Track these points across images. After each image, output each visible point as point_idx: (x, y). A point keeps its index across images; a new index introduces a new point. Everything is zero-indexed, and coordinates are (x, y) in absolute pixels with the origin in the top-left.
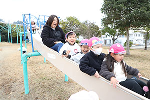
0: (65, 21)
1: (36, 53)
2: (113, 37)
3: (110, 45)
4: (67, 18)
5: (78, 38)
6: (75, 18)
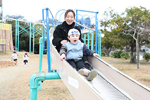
0: (122, 16)
1: (53, 74)
4: (127, 10)
6: (143, 10)
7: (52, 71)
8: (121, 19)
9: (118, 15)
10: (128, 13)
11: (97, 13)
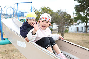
0: (39, 11)
2: (85, 24)
3: (82, 31)
5: (52, 26)
6: (48, 8)
7: (4, 39)
8: (39, 13)
9: (37, 11)
10: (42, 10)
11: (32, 2)
